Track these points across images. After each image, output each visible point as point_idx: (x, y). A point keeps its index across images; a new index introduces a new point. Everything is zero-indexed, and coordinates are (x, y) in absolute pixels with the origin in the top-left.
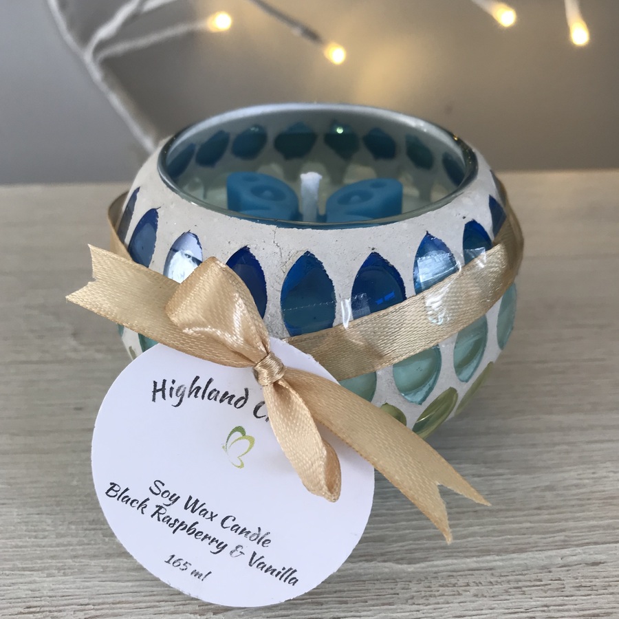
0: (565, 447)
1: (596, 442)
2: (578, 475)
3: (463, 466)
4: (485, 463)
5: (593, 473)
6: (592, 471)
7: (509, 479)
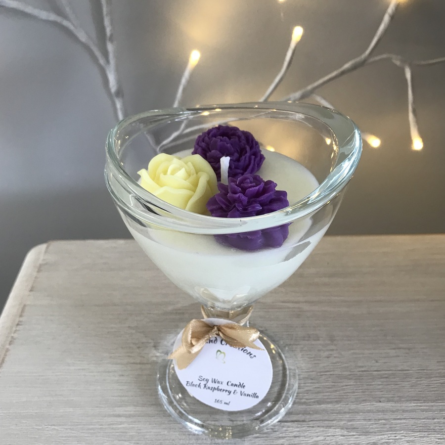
0: (383, 421)
1: (398, 419)
2: (389, 437)
3: (336, 430)
4: (347, 429)
5: (395, 437)
6: (395, 435)
7: (357, 438)
